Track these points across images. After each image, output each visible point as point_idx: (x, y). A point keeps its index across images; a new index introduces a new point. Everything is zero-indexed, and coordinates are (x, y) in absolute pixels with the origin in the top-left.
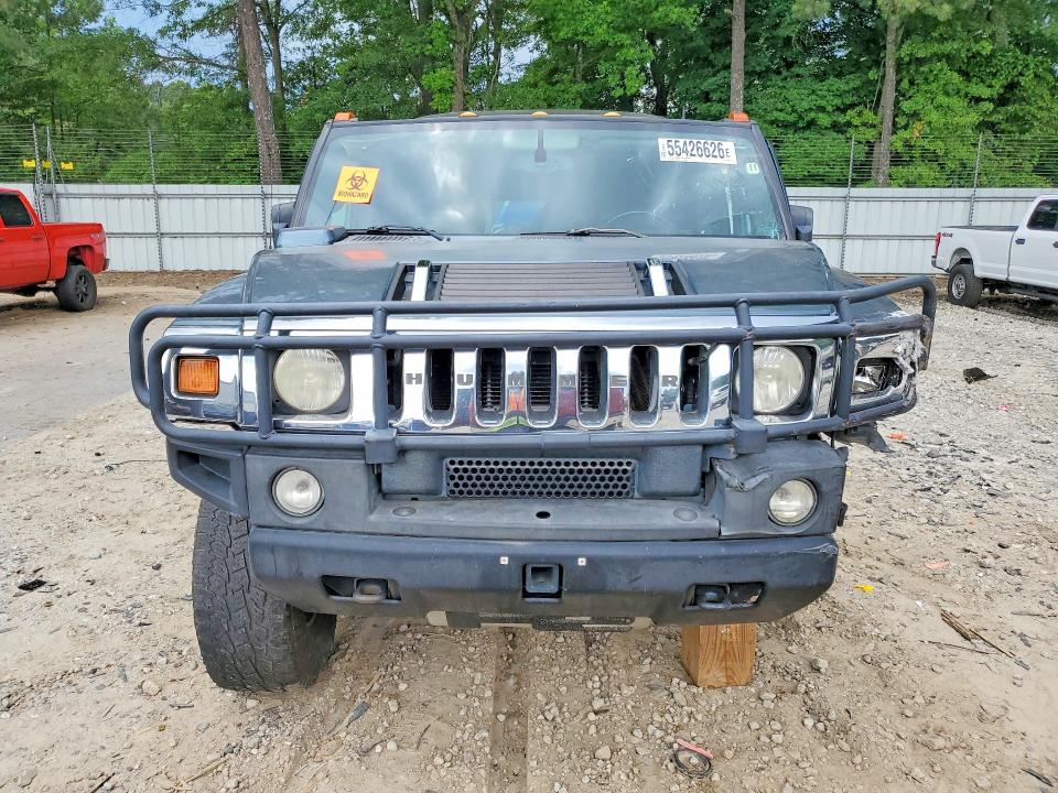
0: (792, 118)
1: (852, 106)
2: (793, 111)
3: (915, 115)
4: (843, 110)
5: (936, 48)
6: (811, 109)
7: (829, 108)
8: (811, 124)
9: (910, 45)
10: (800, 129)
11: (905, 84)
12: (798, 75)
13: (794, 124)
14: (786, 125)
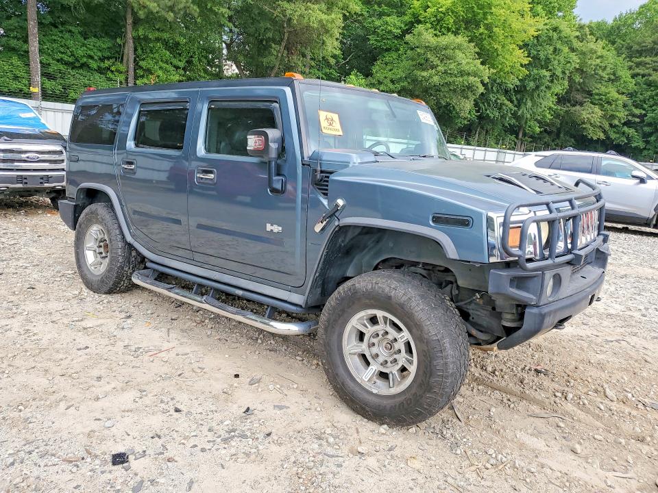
0: (71, 60)
1: (108, 58)
2: (72, 55)
3: (149, 71)
4: (102, 59)
5: (157, 34)
6: (84, 56)
7: (96, 58)
8: (83, 66)
9: (143, 29)
10: (76, 67)
11: (140, 51)
12: (70, 31)
13: (72, 63)
14: (67, 63)
